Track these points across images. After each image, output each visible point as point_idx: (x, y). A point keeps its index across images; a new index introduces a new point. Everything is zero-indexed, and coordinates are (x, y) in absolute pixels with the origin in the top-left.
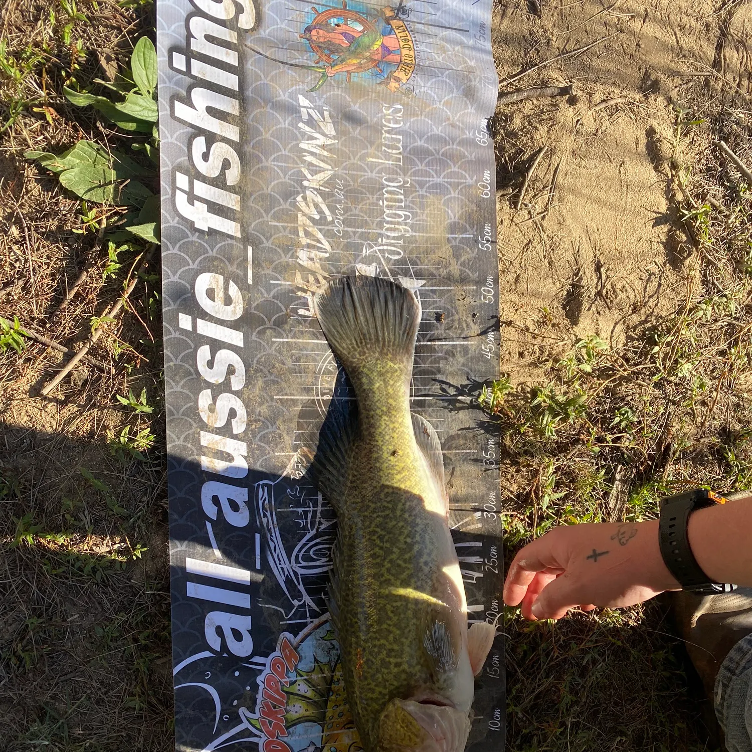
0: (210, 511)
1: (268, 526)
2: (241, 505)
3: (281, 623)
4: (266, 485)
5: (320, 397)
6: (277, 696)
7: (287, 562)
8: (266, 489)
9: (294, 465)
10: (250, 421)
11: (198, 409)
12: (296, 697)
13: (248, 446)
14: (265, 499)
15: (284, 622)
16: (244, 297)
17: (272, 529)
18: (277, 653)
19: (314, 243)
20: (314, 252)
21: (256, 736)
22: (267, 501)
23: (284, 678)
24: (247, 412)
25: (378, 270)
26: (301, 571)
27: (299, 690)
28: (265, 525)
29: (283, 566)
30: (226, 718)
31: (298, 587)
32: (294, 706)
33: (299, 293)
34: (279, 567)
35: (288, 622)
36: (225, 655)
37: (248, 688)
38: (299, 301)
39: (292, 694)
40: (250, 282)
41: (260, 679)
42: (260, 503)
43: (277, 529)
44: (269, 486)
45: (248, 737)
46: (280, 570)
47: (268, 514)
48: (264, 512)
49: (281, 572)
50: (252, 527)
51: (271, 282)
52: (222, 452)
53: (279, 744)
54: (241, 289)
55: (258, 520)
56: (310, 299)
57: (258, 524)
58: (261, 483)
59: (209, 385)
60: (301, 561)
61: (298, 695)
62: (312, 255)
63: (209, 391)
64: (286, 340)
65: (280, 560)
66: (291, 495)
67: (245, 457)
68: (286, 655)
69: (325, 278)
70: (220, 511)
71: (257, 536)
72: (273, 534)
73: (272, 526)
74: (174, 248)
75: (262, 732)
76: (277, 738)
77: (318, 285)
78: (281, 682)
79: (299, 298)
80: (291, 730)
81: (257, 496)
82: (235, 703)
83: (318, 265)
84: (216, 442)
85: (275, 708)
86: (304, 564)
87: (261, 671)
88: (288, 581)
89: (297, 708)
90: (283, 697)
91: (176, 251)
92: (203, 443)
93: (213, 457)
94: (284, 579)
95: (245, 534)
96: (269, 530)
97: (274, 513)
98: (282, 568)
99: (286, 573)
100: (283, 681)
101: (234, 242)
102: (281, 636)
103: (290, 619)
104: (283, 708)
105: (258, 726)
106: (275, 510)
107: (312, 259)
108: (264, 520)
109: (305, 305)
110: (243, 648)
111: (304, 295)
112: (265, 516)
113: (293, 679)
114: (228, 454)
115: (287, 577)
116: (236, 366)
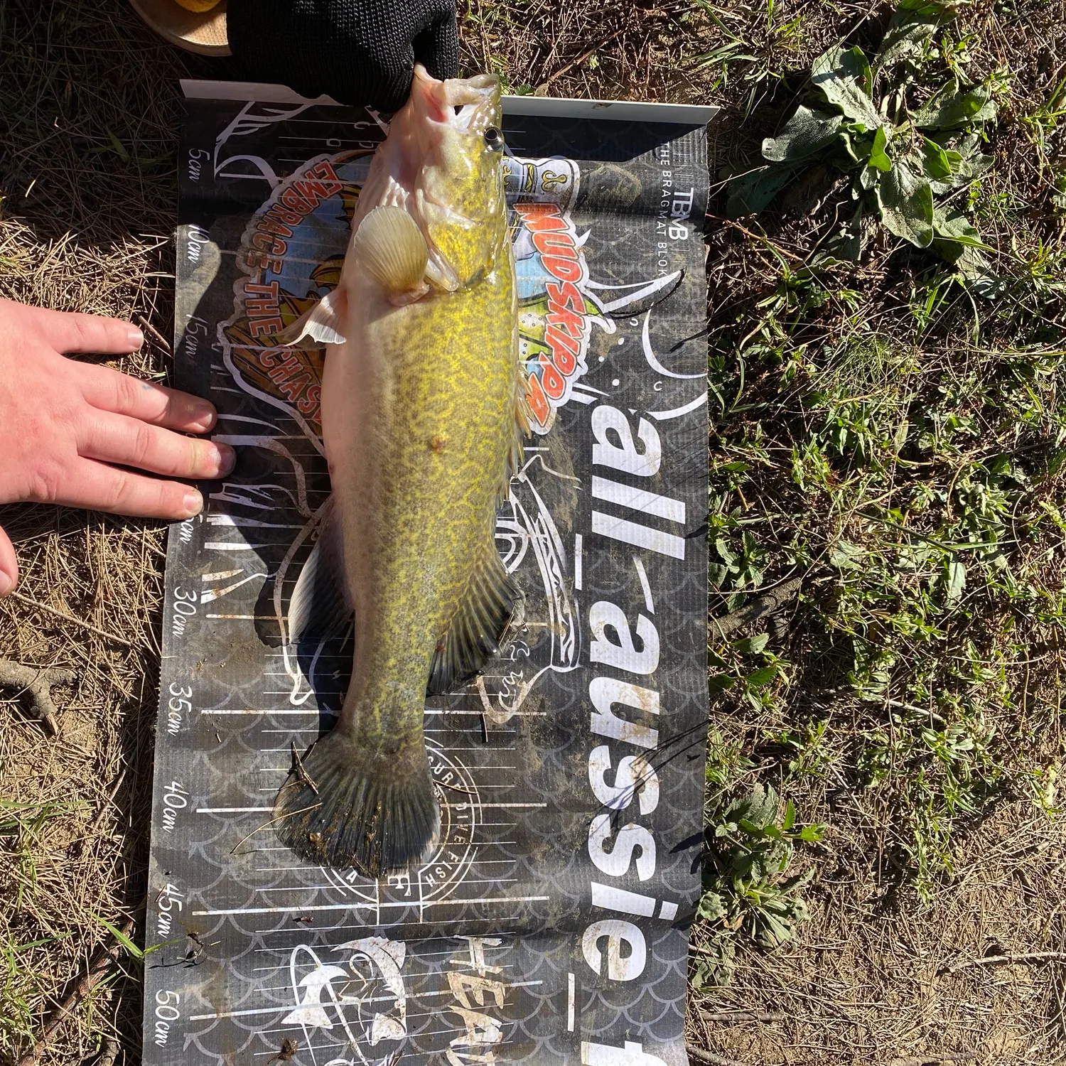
0: (647, 629)
1: (563, 599)
2: (601, 636)
3: (547, 449)
4: (562, 665)
5: (473, 806)
6: (559, 341)
7: (534, 542)
8: (563, 659)
9: (518, 694)
10: (583, 765)
11: (660, 784)
12: (529, 336)
13: (588, 727)
14: (564, 643)
15: (542, 449)
16: (580, 953)
17: (555, 595)
18: (556, 404)
19: (474, 1057)
20: (474, 1043)
21: (592, 290)
22: (562, 639)
23: (546, 366)
24: (588, 780)
25: (367, 1034)
26: (514, 525)
27: (525, 345)
28: (566, 601)
29: (541, 536)
30: (634, 322)
31: (518, 502)
32: (534, 325)
33: (498, 970)
34: (547, 535)
35: (537, 449)
36: (633, 411)
37: (601, 359)
38: (498, 957)
39: (536, 342)
40: (571, 977)
41: (583, 370)
42: (572, 637)
43: (549, 594)
44: (557, 662)
45: (603, 291)
46: (546, 531)
47: (561, 619)
48: (568, 621)
49: (544, 526)
50: (585, 600)
51: (541, 982)
52: (629, 719)
53: (559, 273)
54: (585, 963)
55: (577, 610)
56: (482, 963)
57: (577, 605)
58: (569, 669)
59: (644, 822)
60: (512, 541)
61: (527, 339)
62: (478, 1037)
63: (643, 812)
64: (527, 899)
65: (546, 544)
66: (525, 647)
67: (594, 710)
68: (542, 400)
69: (458, 1004)
70: (633, 629)
71: (579, 586)
72: (554, 586)
73: (556, 599)
74: (671, 1007)
75: (584, 295)
76: (561, 282)
77: (468, 990)
78: (552, 361)
79: (498, 963)
80: (541, 292)
81: (576, 648)
82: (621, 342)
83: (468, 1022)
84: (636, 732)
85: (563, 326)
86: (508, 537)
87: (580, 380)
88: (533, 511)
89: (529, 322)
90: (550, 340)
91: (668, 1003)
92: (654, 733)
93: (642, 711)
94: (539, 516)
95: (598, 590)
96: (560, 594)
97: (552, 620)
98: (542, 532)
99: (536, 525)
100: (549, 362)
101: (593, 1032)
102: (548, 429)
103: (534, 453)
104: (551, 325)
105: (588, 303)
106: (549, 624)
107: (479, 1030)
108: (567, 610)
109: (488, 952)
110: (606, 418)
111: (491, 970)
112: (566, 617)
113: (531, 362)
114: (619, 716)
115: (536, 518)
116: (600, 852)
